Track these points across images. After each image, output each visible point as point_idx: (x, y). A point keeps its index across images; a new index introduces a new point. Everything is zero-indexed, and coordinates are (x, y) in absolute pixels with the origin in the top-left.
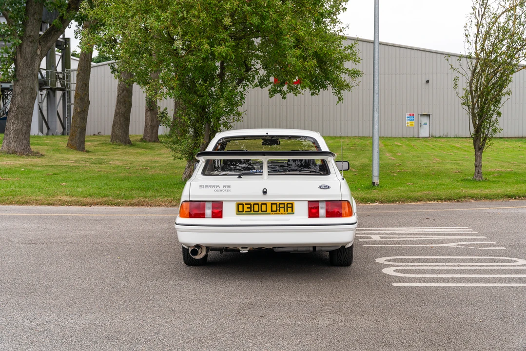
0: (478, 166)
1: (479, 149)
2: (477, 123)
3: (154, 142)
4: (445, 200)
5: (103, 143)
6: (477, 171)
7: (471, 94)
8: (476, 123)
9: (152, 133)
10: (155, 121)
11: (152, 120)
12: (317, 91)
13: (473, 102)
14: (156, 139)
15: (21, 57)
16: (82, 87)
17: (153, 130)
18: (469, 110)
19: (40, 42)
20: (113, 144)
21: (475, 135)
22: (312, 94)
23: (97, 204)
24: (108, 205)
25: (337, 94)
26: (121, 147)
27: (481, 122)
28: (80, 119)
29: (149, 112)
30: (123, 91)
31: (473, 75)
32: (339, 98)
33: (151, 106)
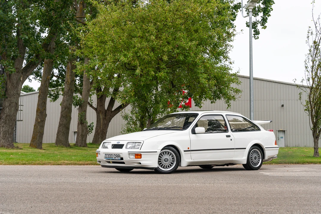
0: (316, 148)
1: (316, 137)
2: (315, 121)
3: (84, 147)
4: (295, 163)
5: (50, 146)
6: (315, 151)
7: (310, 103)
8: (313, 121)
9: (83, 140)
10: (85, 131)
11: (83, 131)
12: (215, 100)
13: (311, 108)
14: (85, 145)
15: (10, 82)
16: (42, 104)
17: (83, 138)
18: (309, 113)
19: (22, 73)
20: (57, 146)
21: (313, 128)
22: (212, 103)
23: (87, 164)
24: (94, 165)
25: (227, 102)
26: (63, 148)
27: (317, 120)
28: (40, 126)
29: (80, 125)
30: (65, 109)
31: (311, 91)
32: (228, 105)
33: (82, 121)
